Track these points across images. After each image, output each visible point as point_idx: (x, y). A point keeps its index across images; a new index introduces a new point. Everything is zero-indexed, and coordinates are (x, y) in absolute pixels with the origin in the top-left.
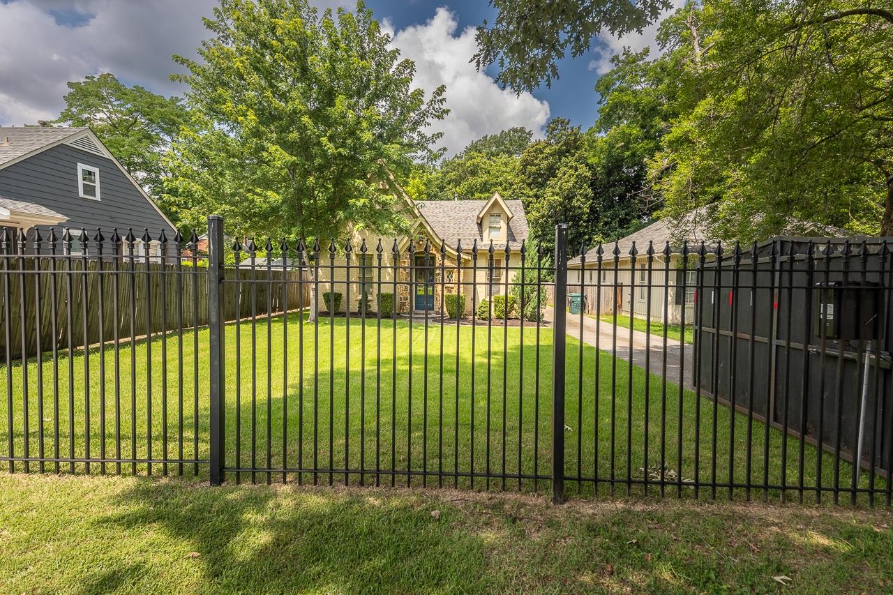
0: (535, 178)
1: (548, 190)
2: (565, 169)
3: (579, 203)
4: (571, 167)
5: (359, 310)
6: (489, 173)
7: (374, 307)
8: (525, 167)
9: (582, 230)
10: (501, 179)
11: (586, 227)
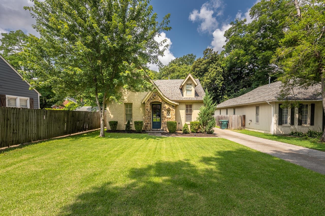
0: (199, 73)
1: (205, 78)
2: (212, 69)
3: (218, 82)
4: (214, 68)
5: (126, 129)
6: (179, 71)
7: (133, 128)
8: (194, 69)
9: (218, 94)
10: (184, 74)
11: (220, 93)
